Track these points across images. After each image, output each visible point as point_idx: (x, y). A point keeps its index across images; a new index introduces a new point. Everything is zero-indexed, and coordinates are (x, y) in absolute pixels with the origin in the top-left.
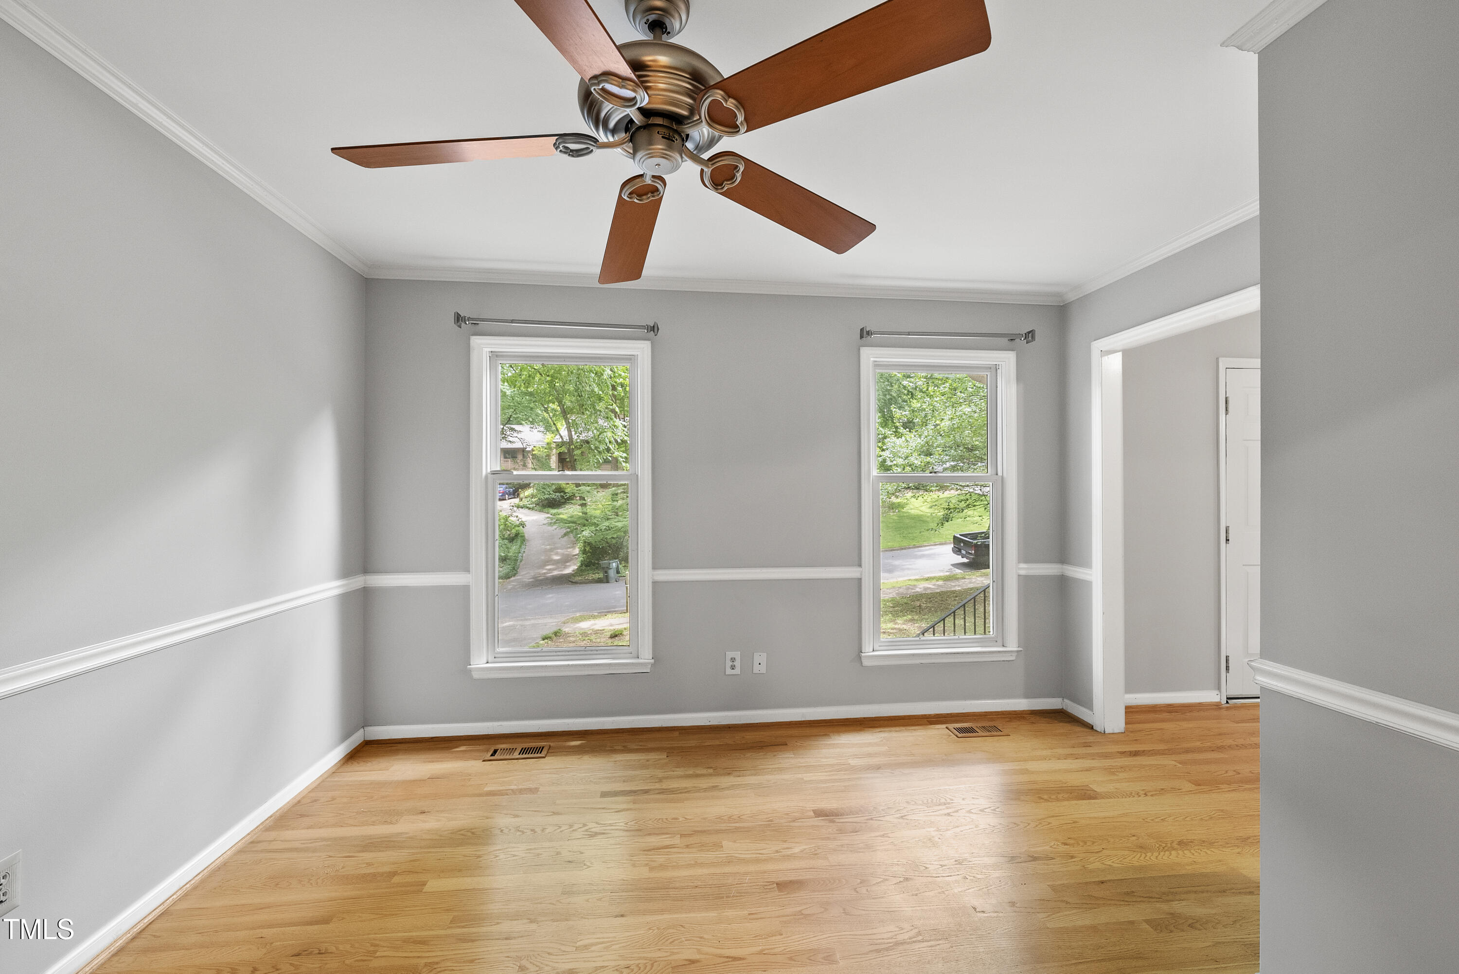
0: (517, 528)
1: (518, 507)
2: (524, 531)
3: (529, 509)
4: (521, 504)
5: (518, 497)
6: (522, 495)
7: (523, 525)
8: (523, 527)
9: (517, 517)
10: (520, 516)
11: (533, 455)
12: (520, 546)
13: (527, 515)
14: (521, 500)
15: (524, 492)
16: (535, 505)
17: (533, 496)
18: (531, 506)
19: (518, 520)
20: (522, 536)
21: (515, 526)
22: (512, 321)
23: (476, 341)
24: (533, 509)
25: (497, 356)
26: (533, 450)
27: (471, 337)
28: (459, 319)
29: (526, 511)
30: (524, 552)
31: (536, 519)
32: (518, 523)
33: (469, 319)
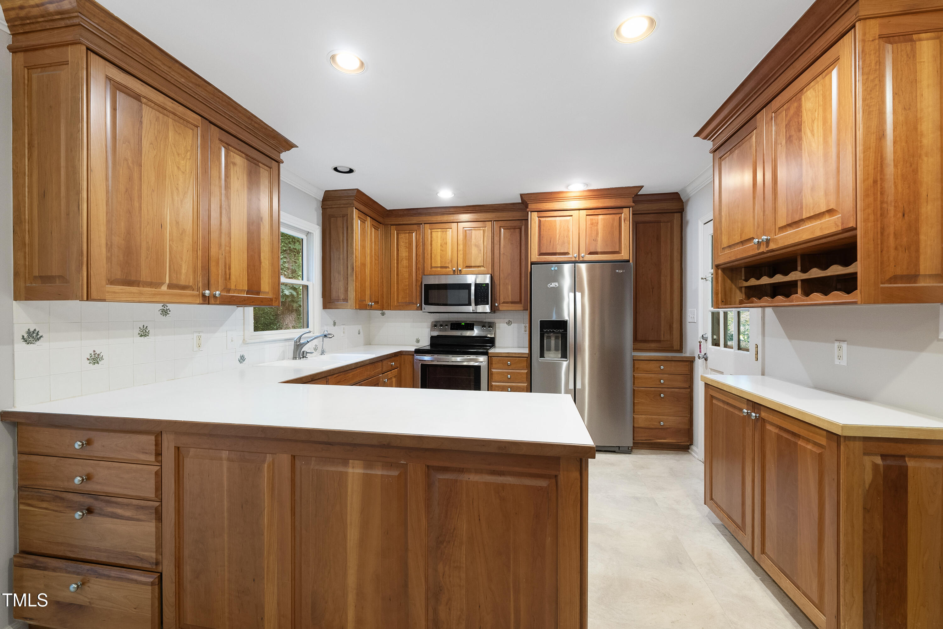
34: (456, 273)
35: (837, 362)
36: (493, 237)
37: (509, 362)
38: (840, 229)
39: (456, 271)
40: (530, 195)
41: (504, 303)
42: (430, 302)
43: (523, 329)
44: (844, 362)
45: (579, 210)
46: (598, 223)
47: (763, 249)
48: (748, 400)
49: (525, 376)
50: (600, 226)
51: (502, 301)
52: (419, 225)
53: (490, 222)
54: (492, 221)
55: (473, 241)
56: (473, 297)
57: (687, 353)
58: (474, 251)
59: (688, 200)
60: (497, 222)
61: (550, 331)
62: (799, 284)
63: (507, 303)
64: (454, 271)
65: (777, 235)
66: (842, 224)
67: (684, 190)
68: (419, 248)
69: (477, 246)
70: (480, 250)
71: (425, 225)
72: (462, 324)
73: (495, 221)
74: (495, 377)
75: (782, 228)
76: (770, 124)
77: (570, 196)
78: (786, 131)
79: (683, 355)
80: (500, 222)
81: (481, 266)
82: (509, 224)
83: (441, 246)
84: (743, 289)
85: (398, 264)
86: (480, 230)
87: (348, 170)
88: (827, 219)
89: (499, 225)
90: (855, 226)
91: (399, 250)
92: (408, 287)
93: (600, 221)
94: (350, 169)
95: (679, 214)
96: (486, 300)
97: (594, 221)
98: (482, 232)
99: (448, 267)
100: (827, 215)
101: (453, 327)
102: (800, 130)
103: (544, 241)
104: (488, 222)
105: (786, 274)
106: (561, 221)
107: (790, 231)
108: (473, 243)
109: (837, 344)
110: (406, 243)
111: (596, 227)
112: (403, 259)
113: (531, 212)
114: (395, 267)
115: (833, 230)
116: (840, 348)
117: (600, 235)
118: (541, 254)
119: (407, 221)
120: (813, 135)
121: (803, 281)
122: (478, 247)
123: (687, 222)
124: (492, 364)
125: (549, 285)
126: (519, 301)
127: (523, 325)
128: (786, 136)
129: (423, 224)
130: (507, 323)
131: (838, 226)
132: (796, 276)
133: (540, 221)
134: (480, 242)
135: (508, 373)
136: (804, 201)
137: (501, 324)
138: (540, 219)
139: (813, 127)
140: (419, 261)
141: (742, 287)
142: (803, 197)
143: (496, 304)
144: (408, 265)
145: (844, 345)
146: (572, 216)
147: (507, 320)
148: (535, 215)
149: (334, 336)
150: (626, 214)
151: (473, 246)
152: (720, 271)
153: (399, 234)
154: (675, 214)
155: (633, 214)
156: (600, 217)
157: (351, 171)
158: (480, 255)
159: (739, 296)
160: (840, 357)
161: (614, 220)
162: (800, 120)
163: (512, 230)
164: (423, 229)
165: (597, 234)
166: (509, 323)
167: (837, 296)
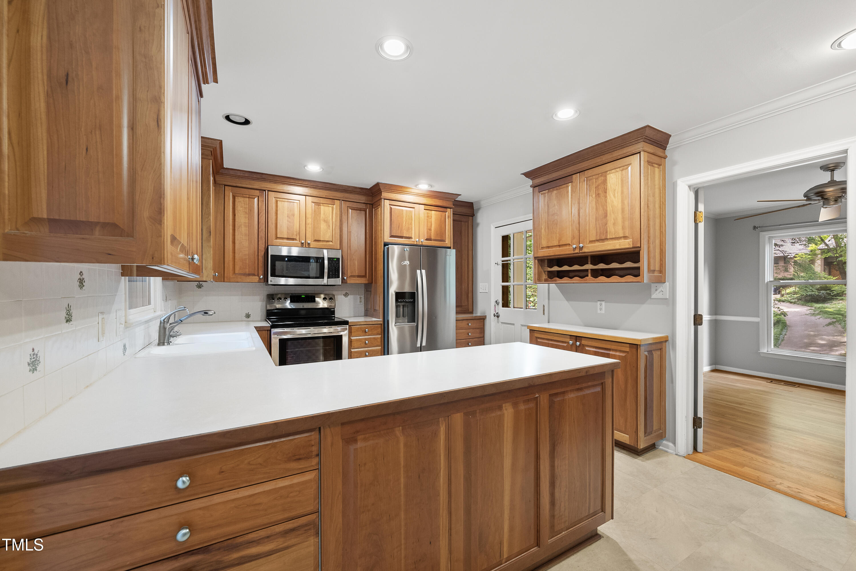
0: (778, 317)
1: (779, 301)
2: (786, 319)
3: (791, 303)
4: (783, 298)
5: (779, 294)
6: (783, 292)
7: (785, 314)
8: (785, 316)
9: (778, 308)
10: (781, 307)
11: (795, 262)
12: (782, 330)
13: (789, 307)
14: (783, 295)
15: (786, 290)
16: (797, 300)
17: (795, 293)
18: (793, 301)
19: (780, 311)
20: (783, 323)
21: (776, 315)
22: (780, 225)
23: (762, 234)
24: (795, 303)
25: (772, 237)
26: (795, 257)
27: (760, 233)
28: (755, 228)
29: (788, 304)
30: (785, 334)
31: (798, 311)
32: (779, 312)
33: (759, 227)
34: (304, 246)
35: (599, 312)
36: (341, 216)
37: (367, 330)
38: (631, 246)
39: (304, 244)
40: (385, 185)
41: (351, 276)
42: (276, 274)
43: (358, 300)
44: (603, 312)
45: (419, 204)
46: (431, 217)
47: (577, 251)
48: (570, 335)
49: (379, 340)
50: (433, 220)
51: (349, 274)
52: (262, 191)
53: (338, 201)
54: (340, 200)
55: (322, 216)
56: (326, 270)
57: (479, 313)
58: (323, 226)
59: (479, 209)
60: (344, 202)
61: (403, 301)
62: (589, 271)
63: (354, 276)
64: (302, 243)
65: (588, 244)
66: (633, 244)
67: (478, 202)
68: (262, 216)
69: (326, 221)
70: (329, 226)
71: (269, 192)
72: (302, 296)
73: (343, 200)
74: (354, 344)
75: (591, 242)
76: (583, 183)
77: (410, 191)
78: (596, 190)
79: (474, 315)
80: (347, 202)
81: (329, 241)
82: (355, 205)
83: (288, 217)
84: (546, 273)
85: (234, 230)
86: (329, 207)
87: (243, 120)
88: (622, 241)
89: (347, 205)
90: (640, 246)
91: (237, 215)
92: (247, 257)
93: (433, 215)
94: (246, 120)
95: (472, 217)
96: (337, 273)
97: (429, 215)
98: (330, 208)
99: (296, 239)
100: (623, 239)
101: (293, 300)
102: (606, 192)
103: (394, 225)
104: (337, 201)
105: (582, 265)
106: (407, 211)
107: (597, 244)
108: (321, 218)
109: (599, 303)
110: (245, 208)
111: (430, 220)
112: (241, 225)
113: (384, 199)
114: (230, 233)
115: (627, 246)
116: (601, 305)
117: (433, 226)
118: (392, 236)
119: (247, 185)
120: (615, 197)
121: (591, 270)
122: (327, 223)
123: (478, 224)
124: (351, 332)
125: (403, 263)
126: (364, 275)
127: (358, 297)
128: (596, 193)
129: (267, 191)
130: (344, 295)
131: (630, 245)
132: (589, 266)
133: (391, 208)
134: (329, 218)
135: (366, 339)
136: (608, 229)
137: (339, 296)
138: (391, 206)
139: (614, 193)
140: (262, 230)
141: (545, 271)
142: (608, 227)
143: (345, 278)
144: (247, 232)
145: (603, 303)
146: (414, 208)
147: (344, 292)
148: (387, 202)
149: (215, 313)
150: (449, 213)
151: (321, 222)
152: (536, 261)
153: (236, 197)
154: (470, 217)
155: (453, 214)
156: (433, 212)
157: (247, 122)
158: (329, 230)
159: (544, 276)
160: (601, 309)
161: (441, 216)
162: (606, 187)
163: (358, 211)
164: (267, 197)
165: (431, 225)
166: (346, 295)
167: (629, 278)
